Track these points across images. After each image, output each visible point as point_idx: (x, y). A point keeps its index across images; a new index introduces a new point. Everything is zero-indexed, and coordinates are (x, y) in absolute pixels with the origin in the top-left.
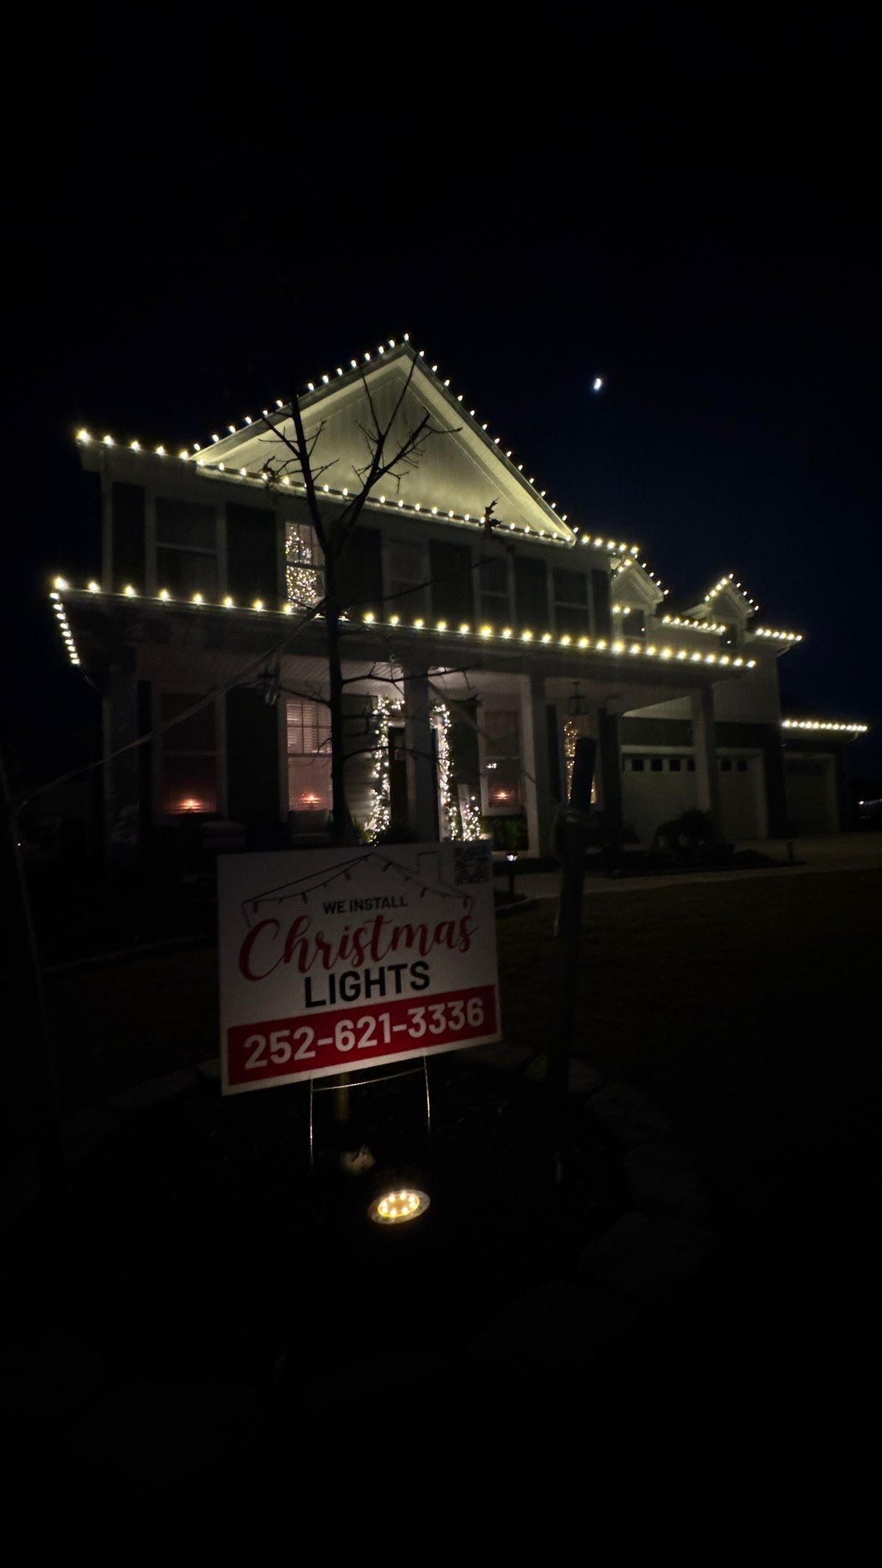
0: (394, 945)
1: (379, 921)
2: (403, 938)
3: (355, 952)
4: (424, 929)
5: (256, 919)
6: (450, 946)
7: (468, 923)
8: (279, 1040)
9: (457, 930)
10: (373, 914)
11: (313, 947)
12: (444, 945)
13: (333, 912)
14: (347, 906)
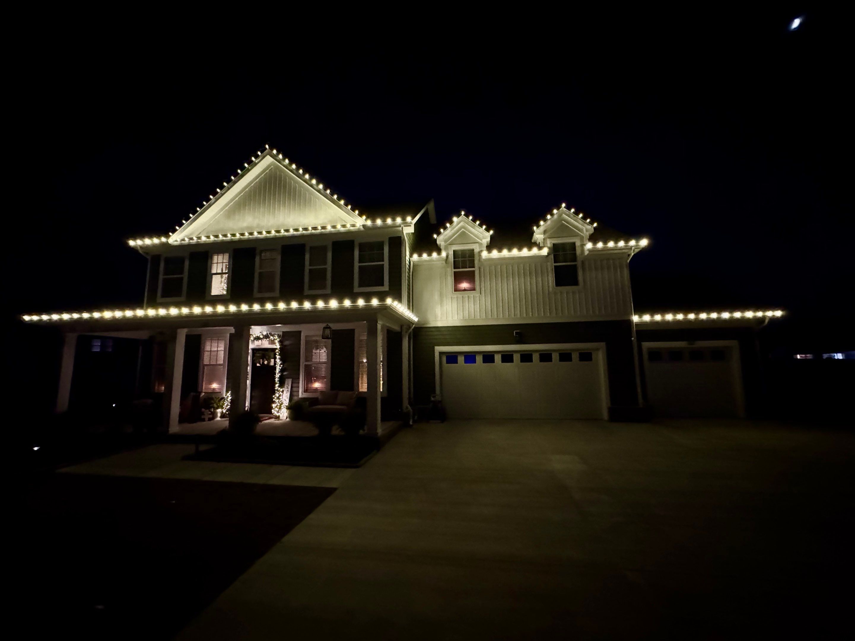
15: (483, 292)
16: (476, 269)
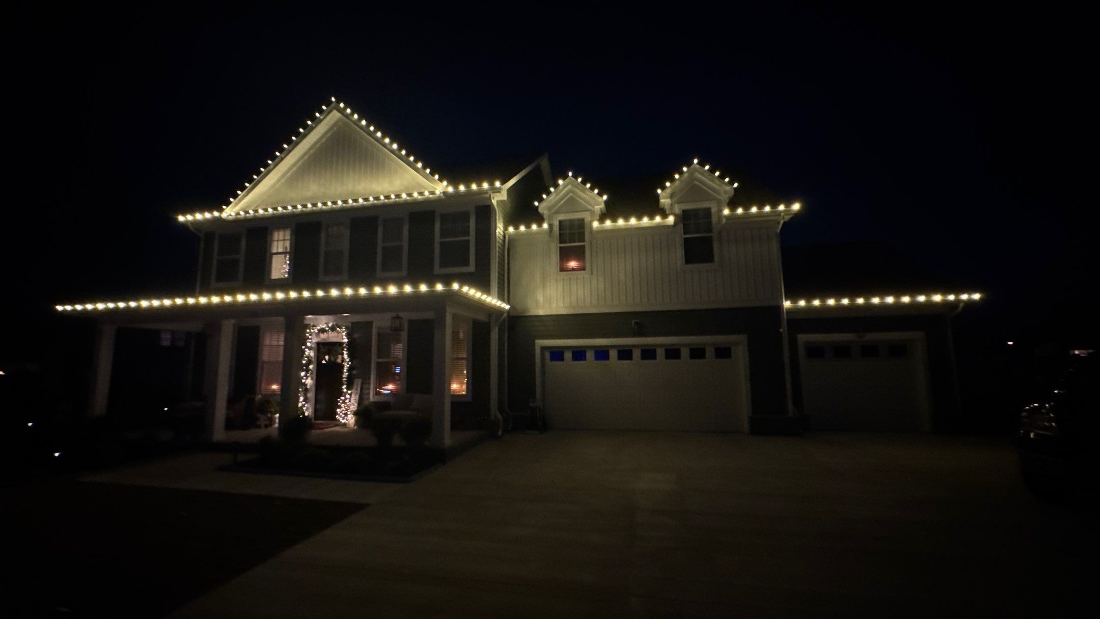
15: (595, 272)
16: (587, 244)
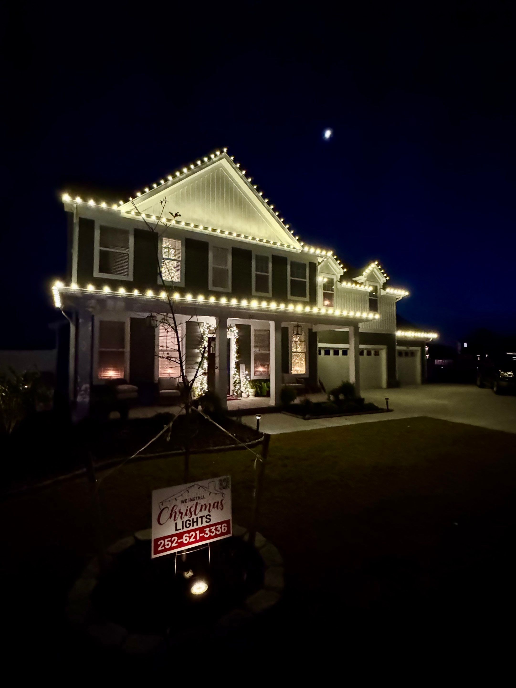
0: (201, 510)
1: (197, 504)
2: (204, 507)
3: (190, 514)
4: (210, 504)
5: (162, 507)
6: (218, 509)
7: (223, 501)
8: (168, 541)
9: (220, 503)
10: (195, 502)
11: (178, 513)
12: (216, 509)
13: (184, 503)
14: (188, 501)
16: (335, 293)
